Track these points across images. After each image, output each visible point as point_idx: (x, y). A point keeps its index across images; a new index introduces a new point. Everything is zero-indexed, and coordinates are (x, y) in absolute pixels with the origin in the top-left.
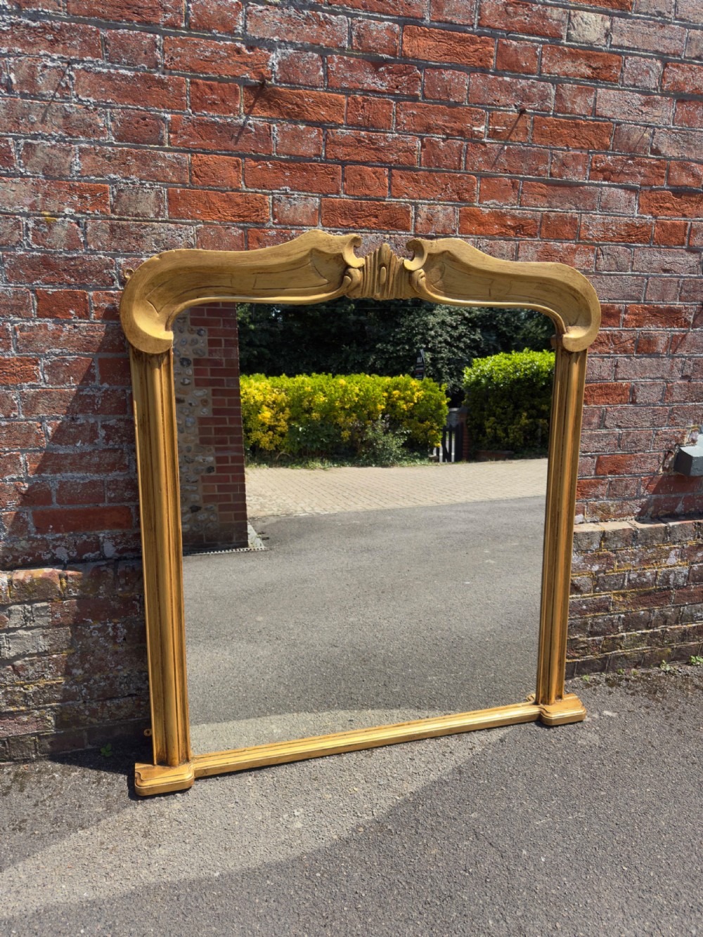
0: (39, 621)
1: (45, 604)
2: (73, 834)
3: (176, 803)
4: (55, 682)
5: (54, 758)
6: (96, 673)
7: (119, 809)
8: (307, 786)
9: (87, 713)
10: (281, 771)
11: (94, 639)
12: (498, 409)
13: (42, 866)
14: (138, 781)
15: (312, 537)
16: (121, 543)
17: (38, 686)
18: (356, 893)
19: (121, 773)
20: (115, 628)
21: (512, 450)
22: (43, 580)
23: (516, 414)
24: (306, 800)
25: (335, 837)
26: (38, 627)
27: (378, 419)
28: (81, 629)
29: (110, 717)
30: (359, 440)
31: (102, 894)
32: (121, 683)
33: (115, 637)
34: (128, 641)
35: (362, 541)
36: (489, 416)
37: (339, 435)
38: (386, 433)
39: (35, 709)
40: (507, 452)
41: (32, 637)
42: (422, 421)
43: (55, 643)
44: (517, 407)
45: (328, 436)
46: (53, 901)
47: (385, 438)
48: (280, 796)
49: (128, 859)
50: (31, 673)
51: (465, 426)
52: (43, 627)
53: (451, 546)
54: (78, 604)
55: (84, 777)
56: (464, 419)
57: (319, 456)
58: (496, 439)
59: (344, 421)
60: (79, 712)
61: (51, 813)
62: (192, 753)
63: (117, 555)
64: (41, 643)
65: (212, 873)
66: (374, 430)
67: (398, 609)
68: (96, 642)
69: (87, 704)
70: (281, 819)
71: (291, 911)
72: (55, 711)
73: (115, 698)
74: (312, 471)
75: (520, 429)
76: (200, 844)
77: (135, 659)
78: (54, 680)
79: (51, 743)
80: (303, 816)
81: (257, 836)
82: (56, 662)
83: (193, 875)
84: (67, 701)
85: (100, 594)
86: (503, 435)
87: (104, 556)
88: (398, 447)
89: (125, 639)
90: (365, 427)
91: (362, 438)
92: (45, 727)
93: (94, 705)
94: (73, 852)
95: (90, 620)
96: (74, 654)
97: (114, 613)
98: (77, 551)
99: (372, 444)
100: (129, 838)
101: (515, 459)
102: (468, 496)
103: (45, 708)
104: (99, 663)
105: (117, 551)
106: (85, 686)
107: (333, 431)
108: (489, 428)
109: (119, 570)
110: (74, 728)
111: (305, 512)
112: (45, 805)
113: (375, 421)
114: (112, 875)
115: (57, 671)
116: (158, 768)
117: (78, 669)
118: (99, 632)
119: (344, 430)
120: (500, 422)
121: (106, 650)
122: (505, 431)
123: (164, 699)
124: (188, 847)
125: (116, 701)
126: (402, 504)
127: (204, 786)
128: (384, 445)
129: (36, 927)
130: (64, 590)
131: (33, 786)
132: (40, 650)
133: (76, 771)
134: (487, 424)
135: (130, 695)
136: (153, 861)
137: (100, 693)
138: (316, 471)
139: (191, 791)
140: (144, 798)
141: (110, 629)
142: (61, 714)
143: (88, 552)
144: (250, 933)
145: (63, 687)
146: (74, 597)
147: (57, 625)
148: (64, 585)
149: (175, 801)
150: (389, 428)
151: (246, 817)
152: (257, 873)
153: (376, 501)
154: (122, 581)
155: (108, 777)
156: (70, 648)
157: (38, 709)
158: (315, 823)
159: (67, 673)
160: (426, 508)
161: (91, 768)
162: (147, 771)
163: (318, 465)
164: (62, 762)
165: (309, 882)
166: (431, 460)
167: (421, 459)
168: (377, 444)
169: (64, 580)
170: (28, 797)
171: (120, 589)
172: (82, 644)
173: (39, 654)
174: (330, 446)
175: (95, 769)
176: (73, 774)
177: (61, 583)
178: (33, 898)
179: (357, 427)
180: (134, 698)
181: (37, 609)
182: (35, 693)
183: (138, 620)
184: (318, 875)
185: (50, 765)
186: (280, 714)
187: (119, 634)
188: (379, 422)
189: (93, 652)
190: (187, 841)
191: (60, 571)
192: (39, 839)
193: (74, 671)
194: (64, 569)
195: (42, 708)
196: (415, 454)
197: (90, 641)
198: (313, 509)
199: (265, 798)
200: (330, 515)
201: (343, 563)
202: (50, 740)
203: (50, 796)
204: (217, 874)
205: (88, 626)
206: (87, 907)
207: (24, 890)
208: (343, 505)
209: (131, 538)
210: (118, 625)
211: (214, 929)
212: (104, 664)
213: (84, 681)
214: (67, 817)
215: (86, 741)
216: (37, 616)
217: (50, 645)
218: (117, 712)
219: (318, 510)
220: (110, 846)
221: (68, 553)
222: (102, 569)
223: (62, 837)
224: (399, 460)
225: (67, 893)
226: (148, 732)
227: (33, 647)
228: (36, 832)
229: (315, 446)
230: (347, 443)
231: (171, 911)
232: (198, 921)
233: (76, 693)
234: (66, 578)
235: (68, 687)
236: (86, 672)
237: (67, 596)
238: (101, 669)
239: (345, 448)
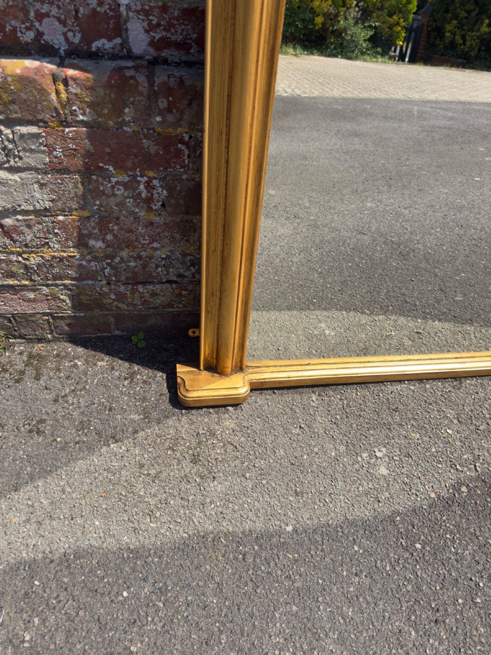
0: (30, 160)
1: (34, 129)
2: (104, 449)
3: (229, 421)
4: (65, 255)
5: (74, 340)
6: (123, 249)
7: (159, 419)
8: (386, 417)
9: (113, 296)
10: (352, 393)
11: (118, 200)
12: (463, 12)
13: (68, 489)
14: (182, 389)
15: (298, 116)
16: (158, 25)
17: (42, 257)
18: (471, 579)
19: (158, 369)
20: (149, 186)
21: (465, 59)
22: (24, 81)
23: (478, 21)
24: (387, 436)
25: (433, 495)
26: (28, 169)
27: (351, 7)
28: (97, 180)
29: (143, 304)
30: (331, 28)
31: (147, 540)
32: (157, 266)
33: (149, 200)
34: (169, 209)
35: (349, 126)
36: (451, 19)
37: (312, 21)
38: (356, 23)
39: (43, 285)
40: (460, 61)
41: (23, 184)
42: (390, 15)
43: (60, 199)
44: (480, 13)
45: (303, 20)
46: (84, 544)
47: (354, 29)
48: (354, 426)
49: (176, 493)
50: (29, 238)
51: (425, 28)
52: (37, 170)
53: (440, 140)
54: (90, 137)
55: (113, 369)
56: (425, 20)
57: (291, 41)
58: (453, 45)
59: (320, 5)
60: (102, 295)
61: (75, 414)
62: (247, 362)
63: (151, 51)
64: (38, 195)
65: (283, 525)
66: (346, 19)
67: (415, 199)
68: (121, 204)
69: (113, 287)
70: (359, 459)
71: (390, 594)
72: (70, 290)
73: (150, 283)
74: (285, 56)
75: (478, 37)
76: (264, 482)
77: (177, 236)
78: (65, 252)
79: (69, 325)
80: (387, 459)
81: (333, 479)
82: (63, 226)
83: (259, 526)
84: (84, 279)
85: (124, 123)
86: (461, 41)
87: (129, 51)
88: (365, 40)
89: (163, 205)
90: (337, 15)
91: (333, 27)
92: (59, 307)
93: (122, 288)
94: (105, 474)
95: (111, 168)
96: (88, 218)
97: (148, 162)
98: (82, 31)
99: (341, 34)
100: (175, 462)
101: (466, 68)
102: (437, 95)
103: (57, 285)
104: (127, 235)
105: (152, 43)
106: (108, 264)
107: (308, 15)
108: (449, 32)
109: (158, 81)
110: (97, 312)
111: (286, 92)
112: (67, 402)
113: (348, 9)
114: (158, 514)
115: (67, 240)
116: (205, 375)
117: (97, 240)
118: (126, 189)
119: (318, 15)
120: (460, 27)
121: (137, 219)
122: (463, 37)
123: (221, 299)
124: (250, 484)
125: (151, 287)
126: (375, 94)
127: (260, 399)
128: (352, 36)
129: (66, 580)
130: (64, 107)
131: (51, 374)
132: (38, 207)
133: (103, 360)
134: (448, 27)
135: (170, 282)
136: (208, 500)
137: (130, 275)
138: (288, 56)
139: (245, 406)
140: (189, 408)
141: (142, 187)
142: (78, 295)
143: (101, 37)
144: (342, 621)
145: (77, 262)
146: (82, 122)
147: (59, 169)
148: (64, 96)
149: (227, 415)
150: (360, 19)
151: (316, 450)
152: (340, 534)
153: (350, 89)
154: (163, 104)
155: (143, 373)
156: (82, 208)
157: (47, 286)
158: (404, 470)
159: (81, 243)
160: (400, 102)
161: (121, 359)
162: (192, 376)
163: (291, 50)
164: (86, 347)
165: (407, 555)
166: (391, 58)
167: (383, 55)
168: (346, 34)
169: (61, 87)
170: (46, 388)
171: (158, 119)
172: (101, 205)
173: (36, 212)
174: (303, 32)
175: (126, 360)
176: (100, 364)
177: (58, 93)
178: (59, 534)
179: (331, 14)
180: (174, 286)
181: (22, 136)
182: (39, 265)
183: (184, 177)
184: (418, 546)
185: (70, 348)
186: (326, 309)
187: (155, 195)
188: (351, 10)
189: (118, 219)
190: (248, 475)
191: (53, 67)
192: (63, 449)
193: (92, 242)
194: (61, 64)
195: (52, 285)
196: (379, 49)
197: (112, 201)
198: (293, 91)
199: (335, 426)
200: (310, 98)
201: (336, 144)
202: (67, 321)
203: (73, 391)
204: (290, 528)
205: (109, 178)
206: (128, 557)
207: (47, 522)
208: (321, 91)
209: (177, 19)
210: (155, 182)
211: (295, 608)
212: (133, 237)
213: (107, 257)
214: (96, 423)
215: (113, 327)
216: (24, 150)
217: (52, 201)
218: (151, 300)
219: (298, 92)
220: (153, 472)
221: (65, 34)
222: (129, 73)
223: (91, 449)
224: (363, 53)
225: (102, 535)
226: (194, 332)
227: (26, 201)
228: (59, 439)
229: (290, 31)
230: (318, 31)
231: (237, 576)
232: (273, 595)
233: (96, 271)
234: (66, 82)
235: (84, 263)
236: (108, 246)
237: (69, 118)
238: (129, 245)
239: (316, 37)
